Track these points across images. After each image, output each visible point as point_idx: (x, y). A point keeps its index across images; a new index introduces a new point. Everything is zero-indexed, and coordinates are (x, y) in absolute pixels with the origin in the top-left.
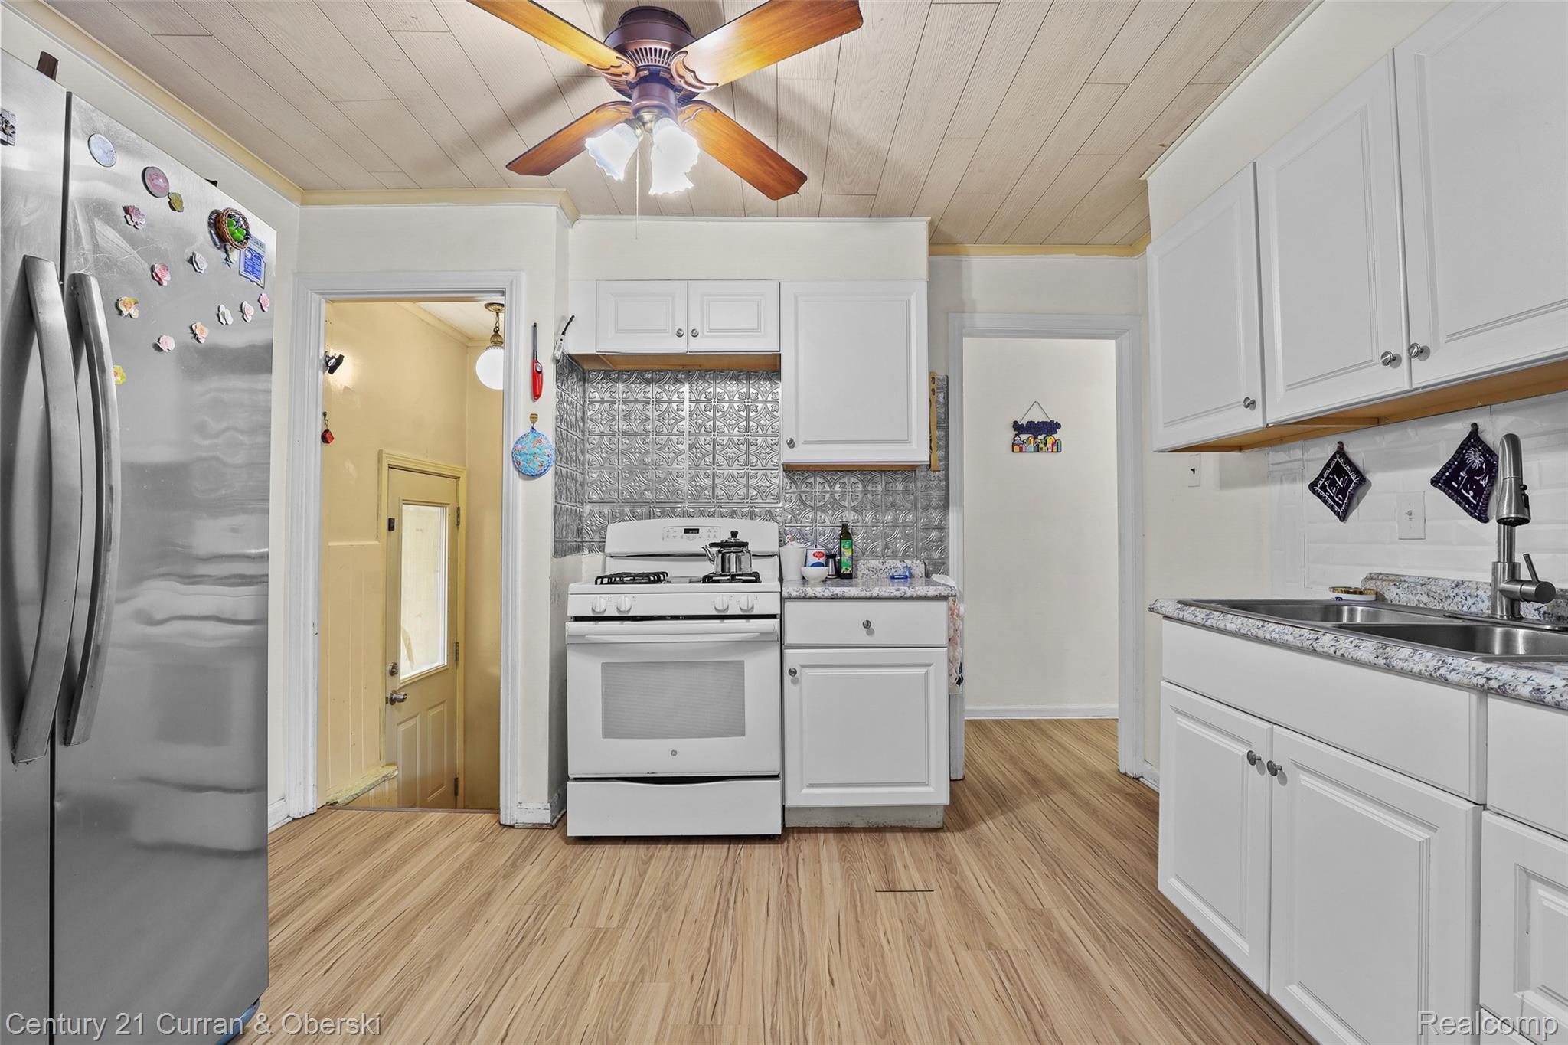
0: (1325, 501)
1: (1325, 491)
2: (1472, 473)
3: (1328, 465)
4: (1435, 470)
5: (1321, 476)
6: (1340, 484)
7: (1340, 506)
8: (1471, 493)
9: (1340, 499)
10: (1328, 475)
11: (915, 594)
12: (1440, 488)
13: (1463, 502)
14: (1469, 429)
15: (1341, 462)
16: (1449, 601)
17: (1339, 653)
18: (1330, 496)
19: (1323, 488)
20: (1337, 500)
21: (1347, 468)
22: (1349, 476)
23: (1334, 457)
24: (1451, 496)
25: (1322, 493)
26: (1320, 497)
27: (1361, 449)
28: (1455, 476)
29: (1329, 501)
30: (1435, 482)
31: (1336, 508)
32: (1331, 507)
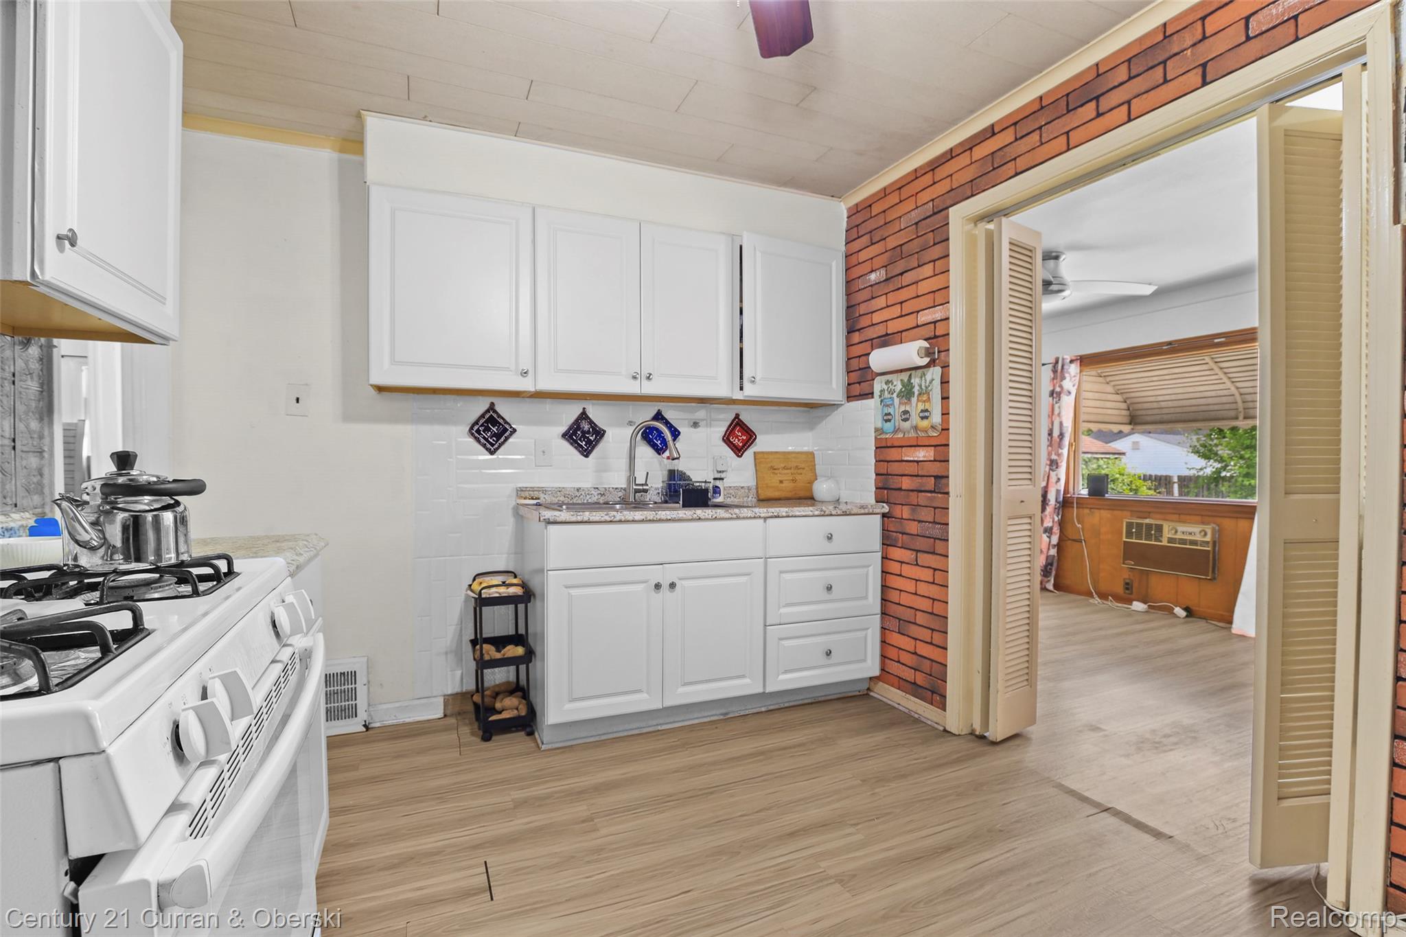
0: (479, 441)
1: (480, 434)
2: (584, 433)
3: (483, 416)
4: (564, 429)
5: (476, 423)
6: (495, 430)
7: (492, 445)
8: (584, 443)
9: (493, 440)
10: (483, 424)
12: (566, 439)
13: (579, 448)
14: (581, 411)
15: (495, 416)
18: (484, 438)
19: (478, 431)
20: (491, 441)
21: (501, 421)
22: (503, 425)
23: (488, 411)
24: (571, 444)
25: (477, 435)
26: (475, 438)
27: (506, 410)
28: (575, 433)
29: (482, 440)
30: (564, 436)
31: (488, 446)
32: (484, 446)
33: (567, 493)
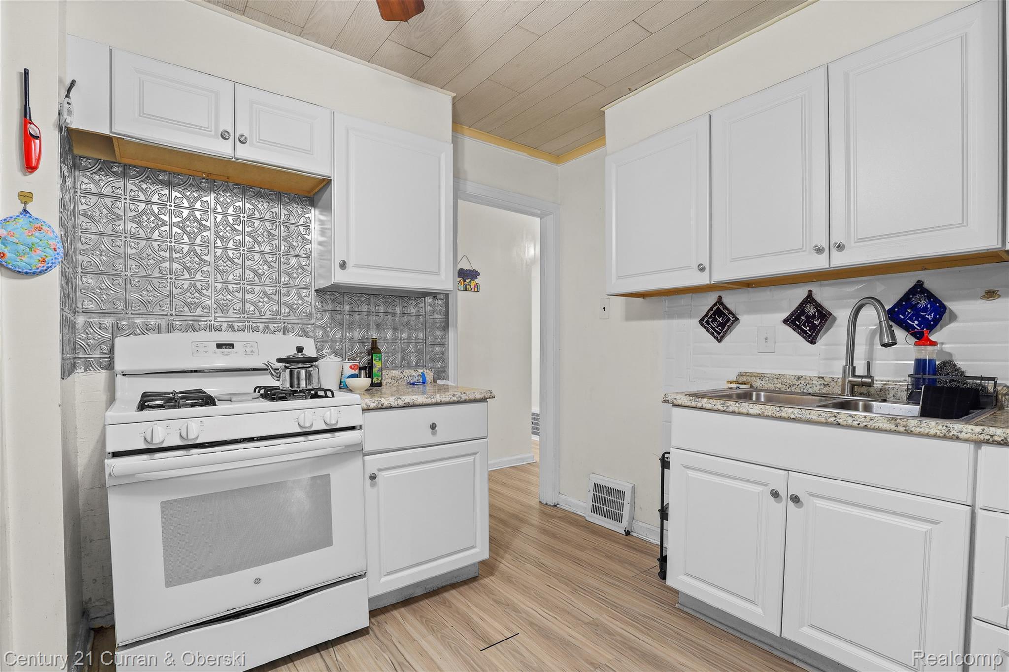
0: (708, 330)
1: (709, 324)
2: (808, 317)
3: (711, 309)
4: (786, 315)
5: (706, 315)
6: (720, 320)
7: (719, 333)
8: (808, 328)
9: (719, 329)
10: (711, 315)
11: (467, 399)
12: (788, 325)
13: (802, 333)
14: (807, 294)
15: (721, 308)
16: (795, 387)
17: (862, 425)
18: (712, 328)
19: (707, 322)
20: (718, 330)
21: (726, 312)
22: (727, 316)
23: (716, 304)
24: (794, 330)
25: (706, 325)
26: (705, 328)
27: (731, 301)
28: (798, 318)
29: (711, 330)
30: (785, 321)
31: (716, 334)
32: (712, 334)
33: (785, 380)
